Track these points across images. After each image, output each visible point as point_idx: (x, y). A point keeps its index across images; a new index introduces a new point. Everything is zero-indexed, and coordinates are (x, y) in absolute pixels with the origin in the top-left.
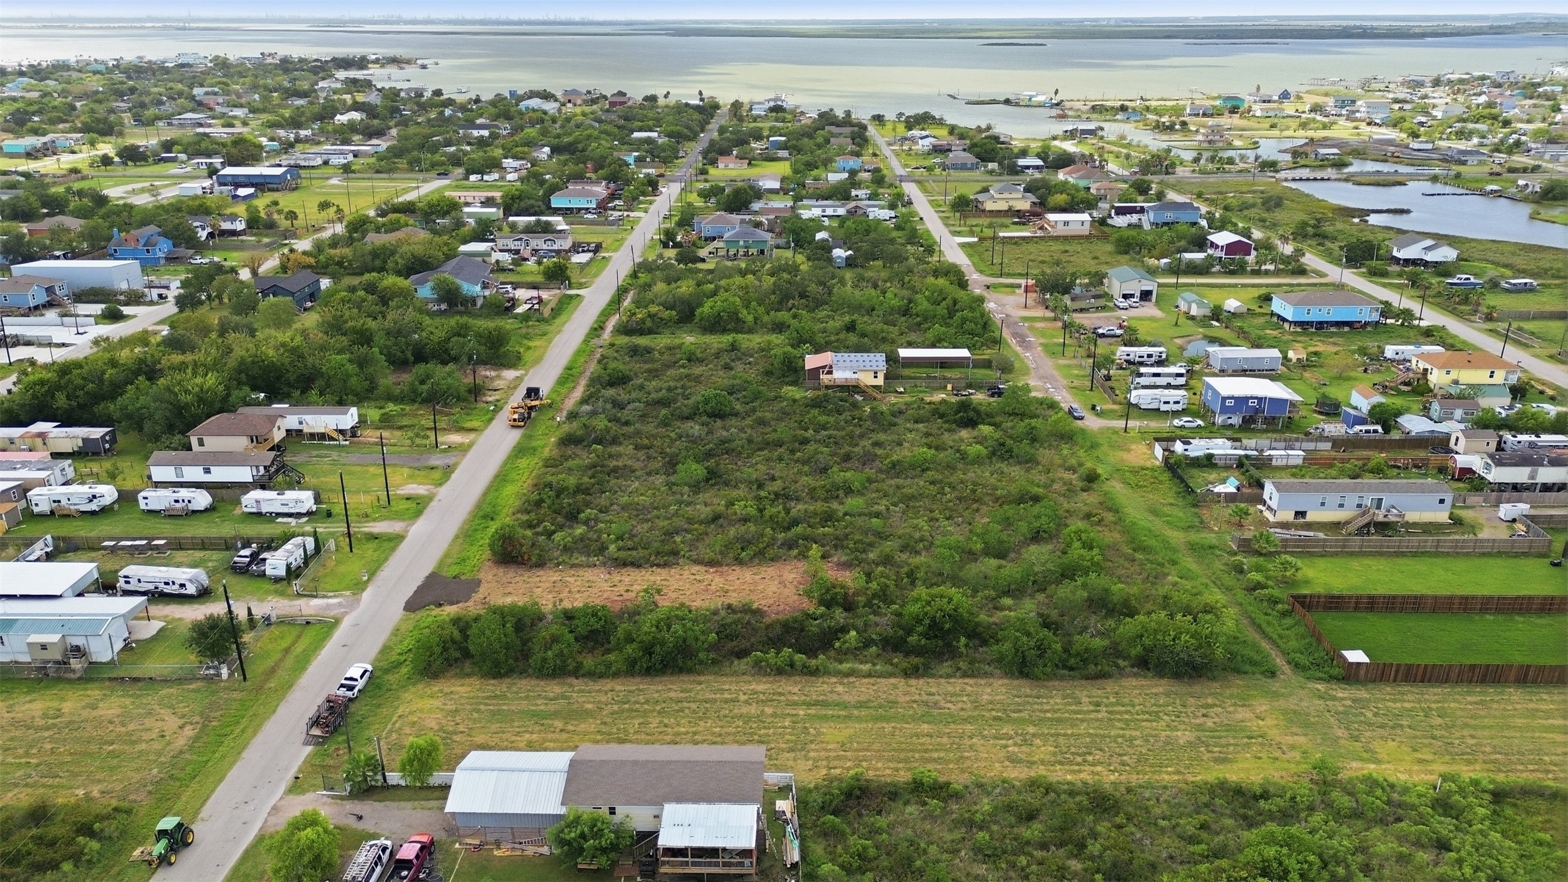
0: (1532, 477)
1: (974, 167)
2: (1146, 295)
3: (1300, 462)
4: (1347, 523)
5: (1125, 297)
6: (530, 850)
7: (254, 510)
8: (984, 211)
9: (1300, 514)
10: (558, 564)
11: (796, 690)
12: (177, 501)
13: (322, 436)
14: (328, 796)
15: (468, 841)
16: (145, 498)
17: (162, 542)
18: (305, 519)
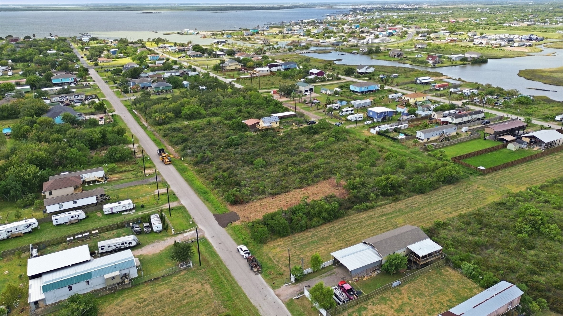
0: (462, 120)
1: (201, 56)
2: (311, 90)
3: (407, 127)
4: (439, 139)
5: (306, 91)
6: (373, 275)
7: (110, 212)
8: (227, 70)
9: (428, 139)
10: (254, 200)
11: (373, 213)
12: (72, 217)
13: (94, 181)
14: (289, 285)
15: (354, 279)
16: (56, 219)
17: (97, 231)
18: (134, 211)
